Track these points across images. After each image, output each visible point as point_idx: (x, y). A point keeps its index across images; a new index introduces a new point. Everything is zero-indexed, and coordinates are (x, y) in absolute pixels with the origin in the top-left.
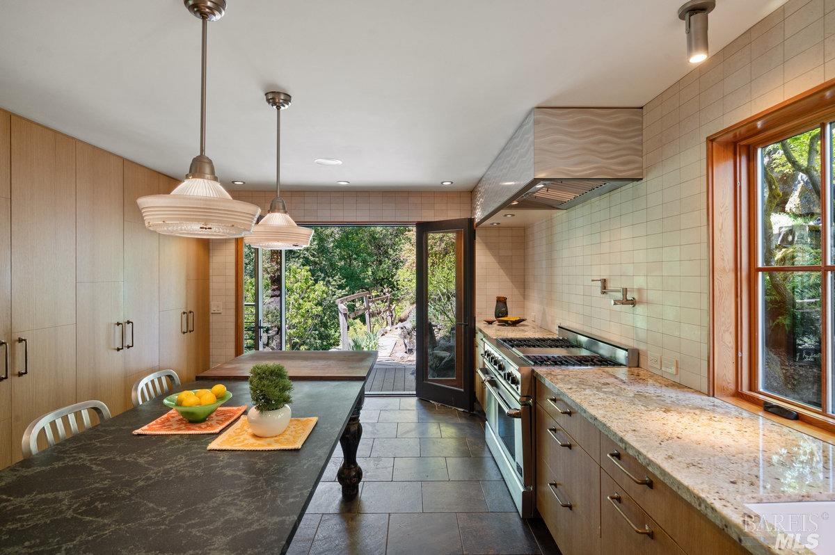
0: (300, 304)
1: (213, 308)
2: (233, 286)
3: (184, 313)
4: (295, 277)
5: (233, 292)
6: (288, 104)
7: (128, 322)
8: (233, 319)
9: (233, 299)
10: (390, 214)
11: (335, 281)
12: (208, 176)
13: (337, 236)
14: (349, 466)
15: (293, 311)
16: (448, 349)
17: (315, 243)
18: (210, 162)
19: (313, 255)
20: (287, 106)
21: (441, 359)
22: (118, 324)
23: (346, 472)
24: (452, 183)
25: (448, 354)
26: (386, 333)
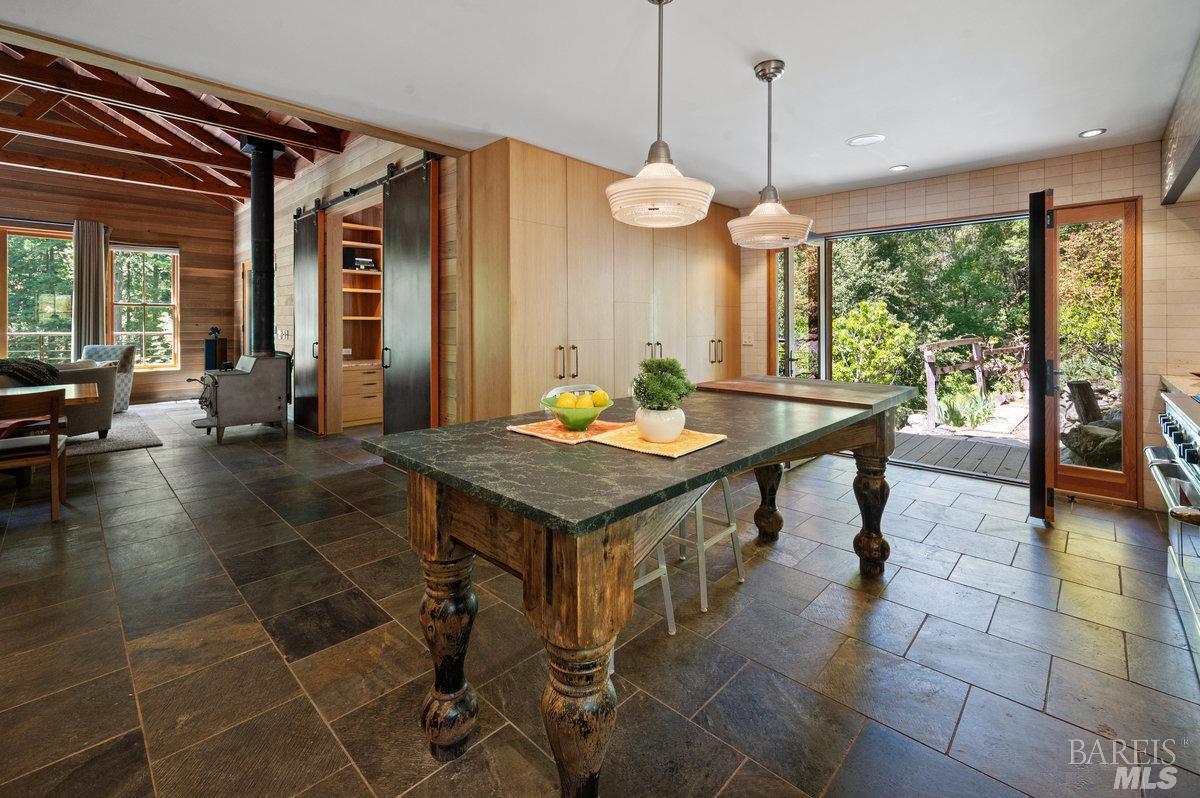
0: (873, 353)
1: (744, 340)
2: (764, 314)
3: (713, 341)
4: (865, 316)
5: (764, 322)
6: (780, 72)
7: (658, 344)
8: (764, 352)
9: (764, 329)
10: (984, 202)
11: (937, 326)
12: (663, 159)
13: (944, 264)
14: (868, 534)
15: (863, 361)
16: (1116, 426)
17: (905, 274)
18: (666, 146)
19: (901, 292)
20: (779, 76)
21: (1098, 439)
22: (649, 344)
23: (865, 540)
24: (1104, 131)
25: (1114, 433)
26: (1012, 400)
